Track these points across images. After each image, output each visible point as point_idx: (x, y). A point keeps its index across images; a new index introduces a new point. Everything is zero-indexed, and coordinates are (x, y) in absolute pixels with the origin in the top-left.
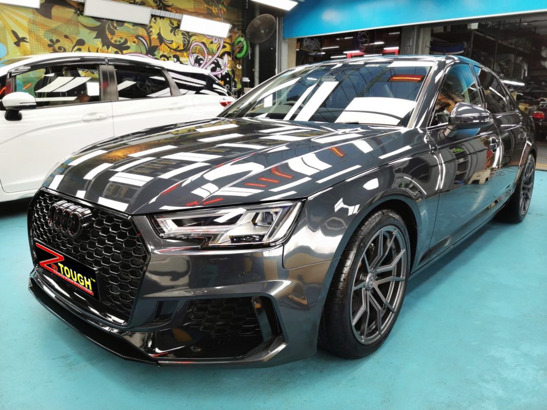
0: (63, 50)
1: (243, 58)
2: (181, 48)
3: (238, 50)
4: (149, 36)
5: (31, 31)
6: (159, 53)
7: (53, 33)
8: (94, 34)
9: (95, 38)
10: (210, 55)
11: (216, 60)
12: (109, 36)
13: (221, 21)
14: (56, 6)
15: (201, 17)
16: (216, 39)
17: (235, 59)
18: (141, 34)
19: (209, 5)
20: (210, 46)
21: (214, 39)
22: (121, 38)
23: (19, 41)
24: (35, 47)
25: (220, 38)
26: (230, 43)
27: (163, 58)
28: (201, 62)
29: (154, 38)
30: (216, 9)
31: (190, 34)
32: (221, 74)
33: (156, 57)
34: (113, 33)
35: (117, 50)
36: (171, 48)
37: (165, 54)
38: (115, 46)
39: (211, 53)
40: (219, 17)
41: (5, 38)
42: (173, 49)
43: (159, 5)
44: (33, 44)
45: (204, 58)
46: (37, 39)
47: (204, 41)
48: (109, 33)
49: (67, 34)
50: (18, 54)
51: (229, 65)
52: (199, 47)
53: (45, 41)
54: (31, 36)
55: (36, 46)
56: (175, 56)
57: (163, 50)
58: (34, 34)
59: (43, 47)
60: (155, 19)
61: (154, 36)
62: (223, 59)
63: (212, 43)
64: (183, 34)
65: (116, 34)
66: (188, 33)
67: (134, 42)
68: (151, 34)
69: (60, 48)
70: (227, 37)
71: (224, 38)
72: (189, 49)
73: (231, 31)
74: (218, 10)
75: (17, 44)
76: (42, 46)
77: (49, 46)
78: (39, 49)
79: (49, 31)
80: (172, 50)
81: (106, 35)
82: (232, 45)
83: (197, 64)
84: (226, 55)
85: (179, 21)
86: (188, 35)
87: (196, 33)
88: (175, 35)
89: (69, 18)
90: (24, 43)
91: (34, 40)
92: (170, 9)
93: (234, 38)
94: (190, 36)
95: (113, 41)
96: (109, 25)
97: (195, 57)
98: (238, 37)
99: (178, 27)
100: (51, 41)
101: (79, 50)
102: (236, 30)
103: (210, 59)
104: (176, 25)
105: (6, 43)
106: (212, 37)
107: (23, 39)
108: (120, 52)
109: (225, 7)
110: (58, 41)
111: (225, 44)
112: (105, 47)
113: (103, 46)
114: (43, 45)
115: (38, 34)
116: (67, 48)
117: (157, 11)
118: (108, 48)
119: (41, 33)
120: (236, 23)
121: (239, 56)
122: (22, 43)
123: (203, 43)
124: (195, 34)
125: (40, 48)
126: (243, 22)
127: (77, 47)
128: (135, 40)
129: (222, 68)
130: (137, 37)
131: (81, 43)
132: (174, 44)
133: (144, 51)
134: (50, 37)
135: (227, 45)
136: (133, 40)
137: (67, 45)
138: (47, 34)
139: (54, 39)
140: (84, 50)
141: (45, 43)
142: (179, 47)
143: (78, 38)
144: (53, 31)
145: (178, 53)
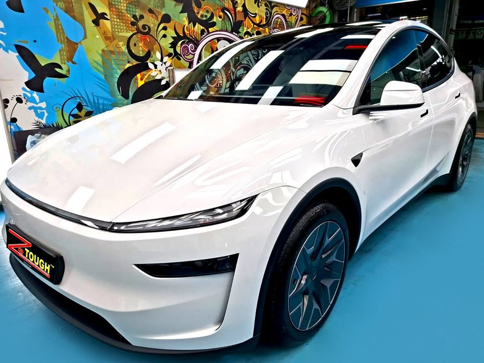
0: (147, 30)
2: (264, 22)
4: (235, 8)
5: (112, 4)
6: (243, 30)
7: (135, 6)
8: (180, 8)
9: (180, 13)
12: (196, 9)
16: (295, 11)
18: (227, 6)
20: (290, 19)
21: (293, 9)
22: (208, 12)
23: (99, 18)
24: (116, 27)
25: (299, 8)
26: (308, 14)
27: (246, 36)
29: (239, 11)
31: (272, 5)
33: (240, 34)
34: (199, 6)
35: (204, 28)
36: (254, 24)
37: (249, 30)
38: (202, 23)
39: (290, 28)
41: (82, 14)
42: (256, 24)
44: (114, 22)
46: (119, 15)
47: (284, 12)
49: (151, 6)
50: (98, 37)
52: (279, 20)
53: (128, 17)
54: (112, 11)
55: (118, 25)
56: (258, 33)
57: (248, 25)
58: (116, 8)
59: (126, 26)
61: (240, 9)
63: (291, 14)
64: (266, 5)
65: (202, 6)
67: (220, 17)
69: (144, 26)
70: (306, 8)
71: (302, 9)
72: (271, 24)
75: (96, 22)
76: (124, 25)
77: (133, 24)
78: (121, 29)
79: (131, 4)
80: (255, 26)
81: (192, 8)
82: (309, 17)
86: (270, 6)
87: (278, 3)
88: (259, 7)
90: (104, 21)
91: (115, 17)
93: (311, 8)
94: (272, 8)
95: (199, 16)
98: (316, 7)
100: (134, 17)
101: (165, 28)
105: (82, 22)
106: (292, 6)
107: (103, 16)
108: (206, 30)
110: (142, 17)
111: (303, 16)
112: (191, 25)
113: (189, 23)
114: (126, 23)
115: (120, 7)
116: (152, 25)
118: (194, 26)
119: (123, 7)
122: (101, 21)
123: (283, 15)
124: (276, 5)
125: (122, 27)
127: (162, 26)
128: (221, 13)
130: (223, 11)
131: (166, 19)
132: (257, 17)
133: (230, 29)
134: (133, 11)
135: (304, 17)
136: (219, 14)
137: (151, 21)
138: (130, 8)
139: (138, 14)
140: (170, 28)
141: (129, 21)
142: (262, 20)
143: (163, 13)
144: (136, 4)
145: (261, 29)
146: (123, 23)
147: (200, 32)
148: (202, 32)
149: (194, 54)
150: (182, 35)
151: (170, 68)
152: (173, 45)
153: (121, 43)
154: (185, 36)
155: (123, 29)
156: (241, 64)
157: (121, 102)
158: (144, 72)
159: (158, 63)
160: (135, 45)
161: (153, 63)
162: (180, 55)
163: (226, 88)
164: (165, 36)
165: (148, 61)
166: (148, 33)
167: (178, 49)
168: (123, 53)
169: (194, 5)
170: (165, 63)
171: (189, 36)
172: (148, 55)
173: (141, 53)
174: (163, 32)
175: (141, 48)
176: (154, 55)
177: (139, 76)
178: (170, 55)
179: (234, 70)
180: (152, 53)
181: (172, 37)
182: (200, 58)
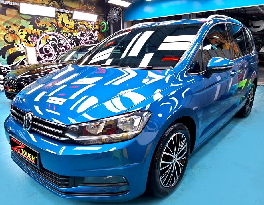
1: (105, 32)
2: (74, 28)
3: (102, 28)
4: (57, 23)
6: (63, 31)
8: (29, 23)
9: (29, 25)
10: (88, 31)
11: (92, 33)
12: (37, 24)
13: (93, 14)
14: (8, 9)
15: (83, 12)
16: (91, 23)
17: (101, 33)
18: (53, 22)
19: (86, 5)
20: (88, 27)
22: (43, 24)
25: (93, 22)
26: (98, 24)
27: (64, 34)
28: (84, 35)
30: (90, 7)
32: (94, 41)
33: (61, 33)
36: (68, 29)
37: (65, 31)
38: (40, 29)
39: (89, 30)
40: (92, 11)
43: (62, 6)
45: (85, 33)
47: (85, 24)
48: (37, 22)
49: (15, 23)
51: (98, 36)
52: (82, 27)
53: (4, 27)
56: (70, 33)
57: (65, 29)
60: (60, 14)
61: (60, 23)
62: (95, 33)
63: (89, 25)
64: (74, 21)
65: (40, 22)
66: (77, 20)
67: (50, 26)
68: (58, 22)
69: (12, 31)
70: (96, 22)
71: (95, 22)
72: (78, 29)
73: (98, 18)
74: (91, 8)
77: (6, 30)
79: (6, 23)
80: (69, 30)
82: (99, 26)
83: (82, 36)
84: (96, 31)
85: (72, 14)
86: (76, 21)
88: (70, 22)
89: (15, 15)
92: (67, 8)
93: (100, 22)
94: (78, 22)
95: (39, 26)
96: (36, 18)
97: (81, 32)
98: (102, 21)
99: (72, 17)
100: (7, 27)
101: (22, 31)
102: (101, 18)
103: (88, 33)
104: (70, 16)
106: (89, 22)
108: (43, 32)
109: (94, 6)
110: (10, 27)
111: (95, 25)
112: (35, 29)
113: (34, 29)
114: (3, 29)
116: (15, 30)
117: (61, 9)
118: (36, 30)
119: (1, 23)
120: (101, 14)
121: (103, 31)
123: (85, 25)
124: (80, 21)
126: (104, 13)
127: (20, 30)
128: (50, 25)
129: (95, 37)
130: (51, 23)
131: (22, 27)
132: (70, 26)
133: (55, 31)
134: (6, 25)
135: (97, 26)
136: (49, 25)
137: (15, 29)
138: (4, 23)
139: (8, 26)
140: (24, 31)
141: (4, 28)
142: (72, 28)
143: (21, 25)
144: (8, 22)
145: (72, 31)
146: (2, 29)
147: (39, 32)
148: (41, 32)
149: (37, 41)
150: (30, 34)
151: (25, 46)
152: (26, 38)
153: (1, 37)
154: (32, 34)
155: (2, 32)
156: (62, 45)
157: (2, 60)
158: (13, 48)
159: (19, 45)
160: (8, 38)
161: (17, 45)
162: (30, 41)
163: (55, 55)
164: (22, 34)
165: (14, 44)
166: (14, 33)
167: (29, 39)
168: (2, 41)
169: (36, 22)
170: (22, 45)
171: (34, 34)
172: (14, 41)
173: (11, 41)
174: (21, 33)
175: (10, 39)
176: (17, 42)
177: (10, 50)
178: (25, 41)
179: (58, 47)
180: (16, 41)
181: (26, 35)
182: (40, 43)
